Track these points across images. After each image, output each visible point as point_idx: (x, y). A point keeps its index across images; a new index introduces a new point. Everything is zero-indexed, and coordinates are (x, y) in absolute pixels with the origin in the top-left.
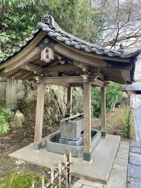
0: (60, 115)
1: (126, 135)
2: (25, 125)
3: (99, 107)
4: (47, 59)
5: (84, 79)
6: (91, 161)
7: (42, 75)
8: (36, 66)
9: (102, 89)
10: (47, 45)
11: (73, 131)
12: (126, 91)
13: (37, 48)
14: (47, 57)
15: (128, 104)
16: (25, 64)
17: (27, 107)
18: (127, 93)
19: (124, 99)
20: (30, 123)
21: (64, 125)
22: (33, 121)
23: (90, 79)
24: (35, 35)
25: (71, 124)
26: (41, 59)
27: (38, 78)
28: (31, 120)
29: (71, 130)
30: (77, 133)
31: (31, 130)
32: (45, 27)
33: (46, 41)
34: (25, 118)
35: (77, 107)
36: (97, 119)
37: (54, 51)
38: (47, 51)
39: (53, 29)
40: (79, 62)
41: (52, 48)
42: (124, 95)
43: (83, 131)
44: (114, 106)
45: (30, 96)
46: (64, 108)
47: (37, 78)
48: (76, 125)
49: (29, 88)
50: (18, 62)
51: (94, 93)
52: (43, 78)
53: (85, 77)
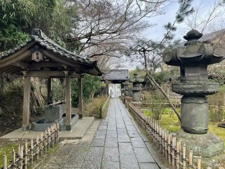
0: (37, 107)
1: (99, 116)
2: (3, 117)
3: (78, 96)
4: (37, 60)
5: (65, 73)
6: (72, 131)
7: (28, 69)
8: (24, 62)
9: (79, 80)
10: (37, 50)
11: (57, 114)
12: (104, 81)
13: (28, 51)
14: (38, 58)
15: (106, 93)
16: (17, 62)
17: (3, 99)
18: (105, 83)
19: (103, 89)
20: (9, 114)
21: (48, 110)
22: (11, 113)
23: (69, 74)
24: (29, 43)
25: (55, 108)
26: (32, 60)
27: (26, 72)
28: (8, 112)
29: (55, 113)
30: (60, 114)
31: (11, 121)
32: (36, 38)
33: (37, 47)
34: (3, 110)
35: (55, 98)
36: (75, 109)
37: (43, 55)
38: (37, 54)
39: (43, 39)
40: (62, 64)
41: (42, 52)
42: (103, 84)
43: (65, 114)
44: (93, 96)
45: (6, 88)
46: (41, 100)
47: (24, 73)
48: (59, 109)
49: (5, 80)
50: (9, 60)
51: (72, 83)
52: (29, 72)
53: (66, 72)
